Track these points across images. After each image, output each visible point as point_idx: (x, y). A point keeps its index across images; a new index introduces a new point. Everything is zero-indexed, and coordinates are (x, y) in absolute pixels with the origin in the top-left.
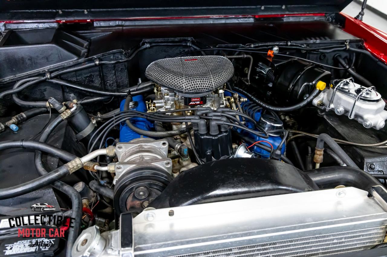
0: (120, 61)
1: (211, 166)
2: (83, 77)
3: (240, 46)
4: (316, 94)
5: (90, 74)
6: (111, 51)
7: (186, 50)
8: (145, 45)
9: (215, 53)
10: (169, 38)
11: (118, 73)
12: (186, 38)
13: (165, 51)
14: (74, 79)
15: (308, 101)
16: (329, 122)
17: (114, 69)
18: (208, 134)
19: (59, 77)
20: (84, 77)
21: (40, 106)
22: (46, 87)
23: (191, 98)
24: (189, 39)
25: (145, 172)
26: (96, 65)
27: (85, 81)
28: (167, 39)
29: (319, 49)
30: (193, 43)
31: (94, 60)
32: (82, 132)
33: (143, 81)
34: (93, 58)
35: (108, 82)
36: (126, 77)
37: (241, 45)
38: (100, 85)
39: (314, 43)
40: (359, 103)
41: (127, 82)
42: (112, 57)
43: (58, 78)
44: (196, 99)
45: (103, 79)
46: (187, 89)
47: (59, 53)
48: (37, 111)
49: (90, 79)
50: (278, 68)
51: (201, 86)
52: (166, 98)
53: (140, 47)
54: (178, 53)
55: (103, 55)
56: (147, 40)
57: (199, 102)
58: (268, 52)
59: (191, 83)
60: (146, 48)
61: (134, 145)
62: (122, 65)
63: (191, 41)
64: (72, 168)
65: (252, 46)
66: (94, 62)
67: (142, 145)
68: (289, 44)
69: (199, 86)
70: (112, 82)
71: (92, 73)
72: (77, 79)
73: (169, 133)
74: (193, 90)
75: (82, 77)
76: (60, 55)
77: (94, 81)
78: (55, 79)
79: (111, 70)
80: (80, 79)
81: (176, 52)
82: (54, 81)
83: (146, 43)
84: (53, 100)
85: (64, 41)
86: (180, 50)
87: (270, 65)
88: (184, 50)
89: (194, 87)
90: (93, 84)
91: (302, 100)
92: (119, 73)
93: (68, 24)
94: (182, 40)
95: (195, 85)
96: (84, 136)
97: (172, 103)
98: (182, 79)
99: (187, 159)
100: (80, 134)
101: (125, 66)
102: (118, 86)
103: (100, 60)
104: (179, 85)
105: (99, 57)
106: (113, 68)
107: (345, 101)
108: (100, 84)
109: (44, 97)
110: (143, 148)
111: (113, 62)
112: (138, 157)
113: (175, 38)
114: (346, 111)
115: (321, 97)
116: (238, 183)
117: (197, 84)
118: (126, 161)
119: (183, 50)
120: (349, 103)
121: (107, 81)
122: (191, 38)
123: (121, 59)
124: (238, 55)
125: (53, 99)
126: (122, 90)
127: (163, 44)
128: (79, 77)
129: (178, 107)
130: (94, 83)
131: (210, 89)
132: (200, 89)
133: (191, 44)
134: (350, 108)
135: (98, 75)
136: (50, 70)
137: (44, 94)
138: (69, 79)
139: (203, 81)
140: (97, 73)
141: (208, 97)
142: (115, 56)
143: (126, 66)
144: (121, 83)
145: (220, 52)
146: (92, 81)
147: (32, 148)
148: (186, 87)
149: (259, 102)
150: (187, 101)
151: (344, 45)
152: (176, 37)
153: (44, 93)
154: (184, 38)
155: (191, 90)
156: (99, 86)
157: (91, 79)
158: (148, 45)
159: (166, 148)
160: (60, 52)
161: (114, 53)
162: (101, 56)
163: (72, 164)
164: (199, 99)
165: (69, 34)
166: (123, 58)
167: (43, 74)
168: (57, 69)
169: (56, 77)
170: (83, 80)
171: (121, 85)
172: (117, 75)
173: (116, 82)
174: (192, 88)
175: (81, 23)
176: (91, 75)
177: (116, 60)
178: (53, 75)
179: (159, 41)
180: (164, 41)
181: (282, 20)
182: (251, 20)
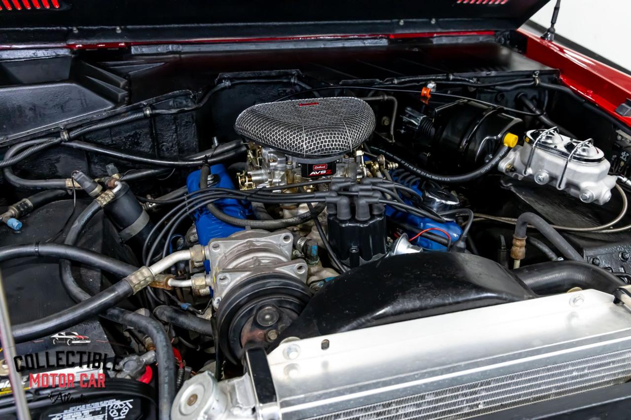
0: (186, 109)
1: (377, 267)
2: (123, 138)
3: (377, 82)
4: (503, 153)
5: (134, 132)
6: (170, 94)
7: (288, 90)
8: (223, 83)
9: (336, 93)
10: (262, 72)
11: (180, 128)
12: (289, 71)
13: (254, 92)
14: (108, 141)
15: (492, 165)
16: (521, 197)
17: (175, 122)
18: (353, 219)
19: (82, 137)
20: (125, 137)
21: (54, 187)
22: (62, 156)
23: (313, 165)
24: (294, 72)
25: (269, 282)
26: (146, 116)
27: (125, 143)
28: (258, 73)
29: (495, 86)
30: (299, 78)
31: (142, 108)
32: (130, 227)
33: (220, 142)
34: (141, 104)
35: (164, 144)
36: (194, 136)
37: (378, 80)
38: (151, 150)
39: (488, 77)
40: (573, 166)
41: (195, 143)
42: (171, 103)
43: (81, 140)
44: (320, 167)
45: (156, 140)
46: (310, 150)
47: (83, 98)
48: (50, 195)
49: (134, 140)
50: (440, 115)
51: (332, 145)
52: (272, 166)
53: (215, 86)
54: (276, 94)
55: (157, 101)
56: (226, 75)
57: (325, 172)
58: (421, 91)
59: (316, 140)
60: (225, 88)
61: (239, 242)
62: (188, 115)
63: (296, 75)
64: (138, 284)
65: (396, 81)
66: (142, 111)
67: (252, 241)
68: (451, 77)
69: (328, 145)
70: (171, 144)
71: (138, 131)
72: (112, 141)
73: (283, 222)
74: (319, 151)
75: (120, 138)
76: (84, 101)
77: (141, 143)
78: (77, 141)
79: (169, 125)
80: (118, 140)
81: (271, 93)
82: (75, 144)
83: (225, 79)
84: (81, 175)
85: (88, 77)
87: (422, 111)
88: (286, 91)
89: (321, 146)
90: (139, 148)
91: (482, 163)
92: (183, 128)
93: (87, 50)
94: (281, 73)
95: (322, 143)
96: (134, 234)
97: (282, 173)
98: (301, 134)
99: (317, 262)
100: (127, 231)
101: (193, 118)
102: (181, 151)
103: (153, 108)
104: (296, 145)
105: (151, 102)
106: (173, 121)
107: (550, 162)
108: (150, 148)
109: (55, 173)
110: (255, 245)
111: (174, 111)
112: (251, 260)
114: (553, 178)
115: (510, 159)
116: (425, 291)
117: (326, 142)
118: (230, 267)
119: (283, 90)
120: (557, 165)
121: (163, 142)
122: (297, 71)
123: (187, 106)
124: (373, 96)
125: (81, 173)
126: (188, 157)
127: (251, 81)
128: (117, 138)
129: (290, 180)
130: (141, 146)
131: (345, 149)
132: (330, 149)
133: (296, 79)
134: (558, 173)
135: (146, 134)
136: (68, 127)
137: (55, 167)
138: (100, 141)
139: (334, 137)
140: (146, 130)
141: (339, 162)
142: (176, 101)
143: (195, 118)
144: (185, 146)
145: (345, 92)
146: (138, 144)
147: (54, 256)
148: (307, 147)
149: (415, 169)
150: (306, 170)
151: (532, 79)
152: (271, 69)
153: (57, 165)
154: (286, 70)
155: (315, 152)
156: (149, 151)
157: (136, 140)
158: (228, 83)
159: (289, 244)
160: (84, 96)
161: (175, 97)
162: (154, 101)
163: (136, 277)
164: (324, 167)
165: (94, 66)
166: (190, 105)
167: (57, 134)
168: (80, 123)
169: (77, 138)
170: (124, 142)
171: (186, 148)
172: (178, 133)
173: (178, 145)
174: (317, 147)
175: (109, 49)
176: (136, 134)
177: (178, 108)
178: (73, 134)
179: (246, 76)
180: (254, 75)
181: (432, 42)
182: (384, 42)
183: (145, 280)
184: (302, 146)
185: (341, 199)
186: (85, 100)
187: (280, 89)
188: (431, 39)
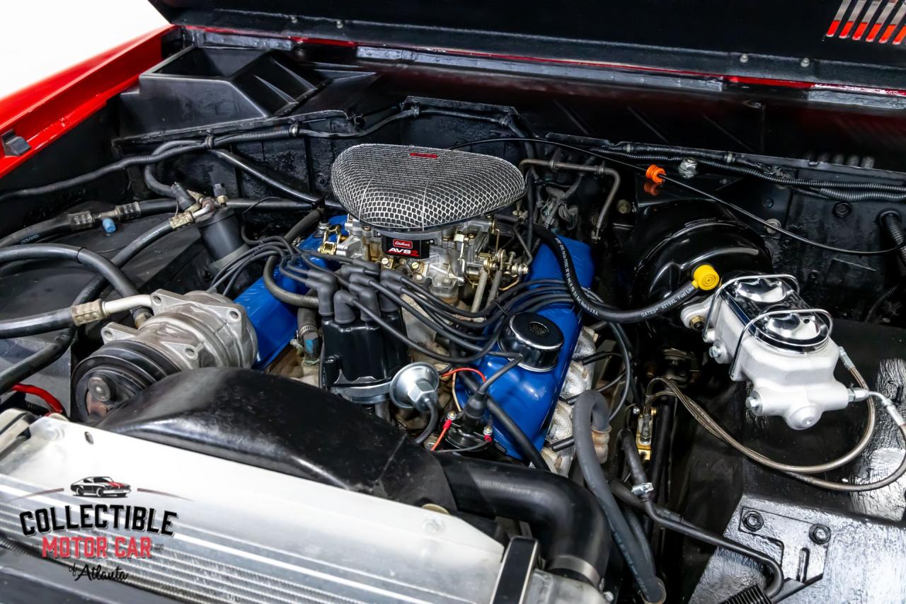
0: (341, 135)
2: (275, 157)
3: (605, 144)
5: (288, 152)
6: (322, 112)
8: (410, 109)
10: (462, 102)
12: (500, 107)
13: (456, 129)
14: (259, 157)
15: (660, 309)
17: (332, 149)
19: (231, 147)
20: (278, 157)
22: (212, 163)
23: (392, 238)
24: (506, 109)
25: (123, 352)
26: (291, 136)
27: (278, 164)
28: (456, 103)
30: (513, 119)
31: (290, 124)
34: (289, 119)
35: (321, 174)
37: (607, 142)
38: (306, 179)
42: (328, 125)
43: (227, 150)
44: (403, 244)
45: (312, 168)
47: (236, 101)
49: (288, 163)
53: (398, 111)
54: (486, 137)
55: (307, 118)
56: (414, 99)
57: (409, 252)
58: (647, 169)
60: (412, 118)
62: (347, 144)
63: (509, 114)
64: (81, 315)
65: (629, 149)
66: (288, 129)
68: (729, 158)
70: (328, 176)
71: (291, 152)
72: (265, 158)
75: (273, 156)
76: (237, 105)
77: (295, 167)
78: (222, 150)
79: (326, 151)
80: (270, 158)
81: (480, 135)
82: (222, 154)
83: (414, 105)
85: (259, 78)
86: (490, 133)
88: (500, 134)
90: (293, 173)
94: (489, 110)
97: (357, 239)
98: (362, 192)
99: (313, 363)
103: (301, 125)
104: (354, 205)
105: (300, 120)
106: (330, 148)
107: (728, 329)
108: (305, 177)
109: (208, 182)
111: (326, 135)
112: (158, 324)
113: (475, 104)
115: (704, 308)
119: (497, 133)
120: (734, 335)
121: (320, 172)
122: (510, 109)
123: (344, 131)
124: (592, 165)
127: (447, 113)
128: (269, 155)
130: (295, 171)
133: (508, 121)
134: (733, 350)
135: (302, 157)
136: (216, 132)
137: (208, 176)
138: (251, 155)
140: (301, 153)
141: (433, 244)
142: (335, 124)
146: (293, 168)
149: (571, 285)
152: (477, 101)
153: (210, 173)
154: (495, 105)
156: (304, 180)
157: (290, 163)
158: (416, 111)
159: (238, 323)
160: (238, 98)
161: (332, 117)
162: (304, 118)
164: (408, 245)
166: (349, 130)
167: (201, 138)
168: (226, 130)
169: (225, 147)
170: (276, 162)
174: (373, 214)
176: (289, 154)
177: (332, 132)
178: (219, 141)
179: (441, 105)
180: (450, 106)
181: (806, 97)
182: (716, 86)
183: (91, 313)
186: (238, 104)
188: (805, 92)
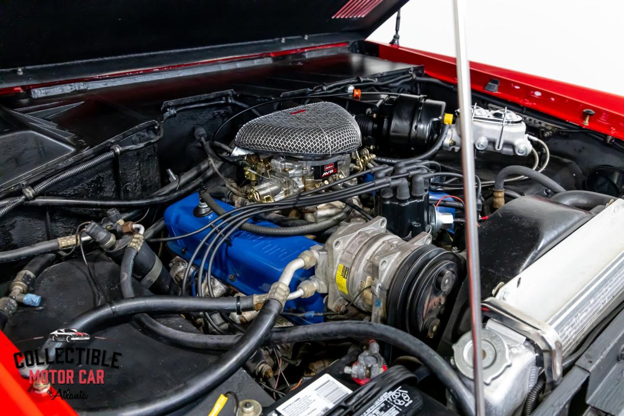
0: (151, 141)
2: (85, 185)
3: (308, 91)
4: (447, 130)
5: (97, 176)
6: (137, 127)
7: (222, 112)
8: (167, 111)
10: (202, 95)
11: (143, 165)
12: (225, 92)
14: (70, 191)
15: (440, 144)
17: (138, 158)
20: (87, 184)
24: (229, 92)
26: (115, 155)
27: (88, 190)
28: (198, 97)
30: (235, 97)
31: (110, 146)
32: (150, 273)
33: (178, 174)
34: (108, 143)
35: (128, 184)
36: (156, 171)
37: (309, 89)
38: (115, 194)
40: (508, 129)
41: (157, 178)
42: (134, 138)
44: (329, 167)
45: (119, 181)
48: (43, 261)
49: (97, 186)
52: (291, 174)
53: (163, 114)
54: (211, 118)
55: (125, 136)
56: (171, 103)
60: (171, 117)
61: (352, 235)
62: (150, 149)
63: (231, 95)
65: (325, 88)
66: (112, 150)
68: (362, 79)
70: (134, 183)
71: (100, 175)
72: (75, 191)
74: (342, 149)
75: (83, 186)
76: (41, 149)
77: (104, 187)
78: (41, 197)
79: (132, 162)
80: (80, 188)
81: (207, 117)
83: (169, 107)
84: (95, 225)
86: (214, 113)
88: (220, 113)
90: (102, 194)
92: (145, 163)
94: (219, 95)
96: (154, 280)
97: (300, 179)
98: (323, 136)
100: (148, 278)
101: (154, 150)
102: (144, 189)
103: (122, 144)
105: (119, 139)
107: (488, 130)
108: (114, 192)
111: (140, 145)
112: (384, 244)
113: (209, 94)
114: (492, 142)
115: (450, 135)
119: (218, 112)
120: (494, 131)
121: (127, 182)
122: (231, 91)
123: (150, 138)
125: (93, 223)
126: (156, 193)
128: (79, 186)
130: (105, 191)
133: (232, 99)
134: (496, 137)
135: (110, 176)
136: (31, 181)
140: (110, 172)
142: (140, 135)
143: (156, 150)
144: (148, 182)
146: (101, 189)
148: (332, 147)
151: (409, 75)
153: (11, 231)
154: (222, 91)
155: (339, 150)
156: (113, 196)
157: (99, 185)
158: (173, 111)
159: (384, 228)
160: (42, 143)
161: (137, 130)
162: (121, 136)
163: (279, 294)
164: (332, 166)
166: (152, 137)
167: (19, 192)
170: (86, 190)
171: (148, 185)
172: (141, 169)
173: (142, 183)
176: (99, 177)
177: (145, 141)
179: (188, 102)
180: (195, 100)
181: (305, 56)
182: (268, 61)
184: (327, 146)
185: (402, 181)
186: (43, 148)
187: (214, 112)
188: (304, 54)
